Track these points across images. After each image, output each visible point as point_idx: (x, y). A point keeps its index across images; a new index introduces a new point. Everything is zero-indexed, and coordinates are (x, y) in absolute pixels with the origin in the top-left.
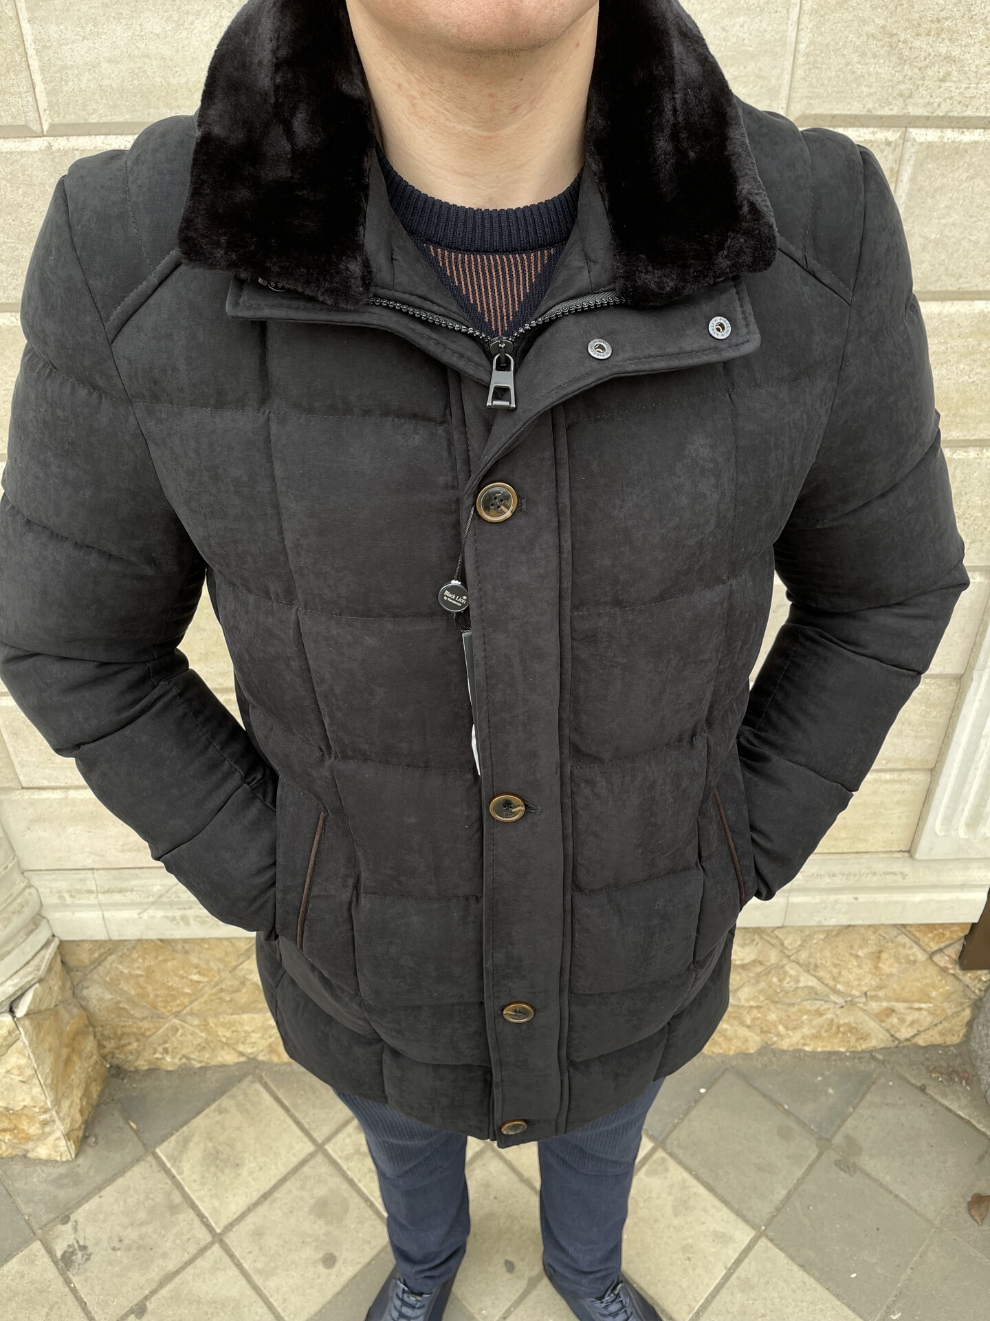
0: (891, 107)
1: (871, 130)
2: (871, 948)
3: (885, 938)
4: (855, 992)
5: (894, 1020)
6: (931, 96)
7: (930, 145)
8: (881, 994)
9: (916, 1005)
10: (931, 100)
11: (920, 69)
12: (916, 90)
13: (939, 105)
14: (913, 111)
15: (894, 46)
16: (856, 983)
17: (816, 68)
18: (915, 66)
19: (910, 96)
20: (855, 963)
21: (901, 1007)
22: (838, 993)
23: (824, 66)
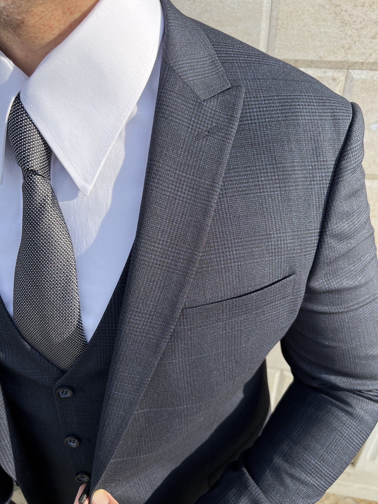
0: (336, 55)
1: (323, 70)
6: (365, 48)
10: (365, 51)
11: (357, 30)
12: (354, 45)
13: (370, 55)
14: (351, 58)
15: (338, 13)
17: (284, 28)
18: (353, 28)
19: (349, 48)
23: (289, 27)
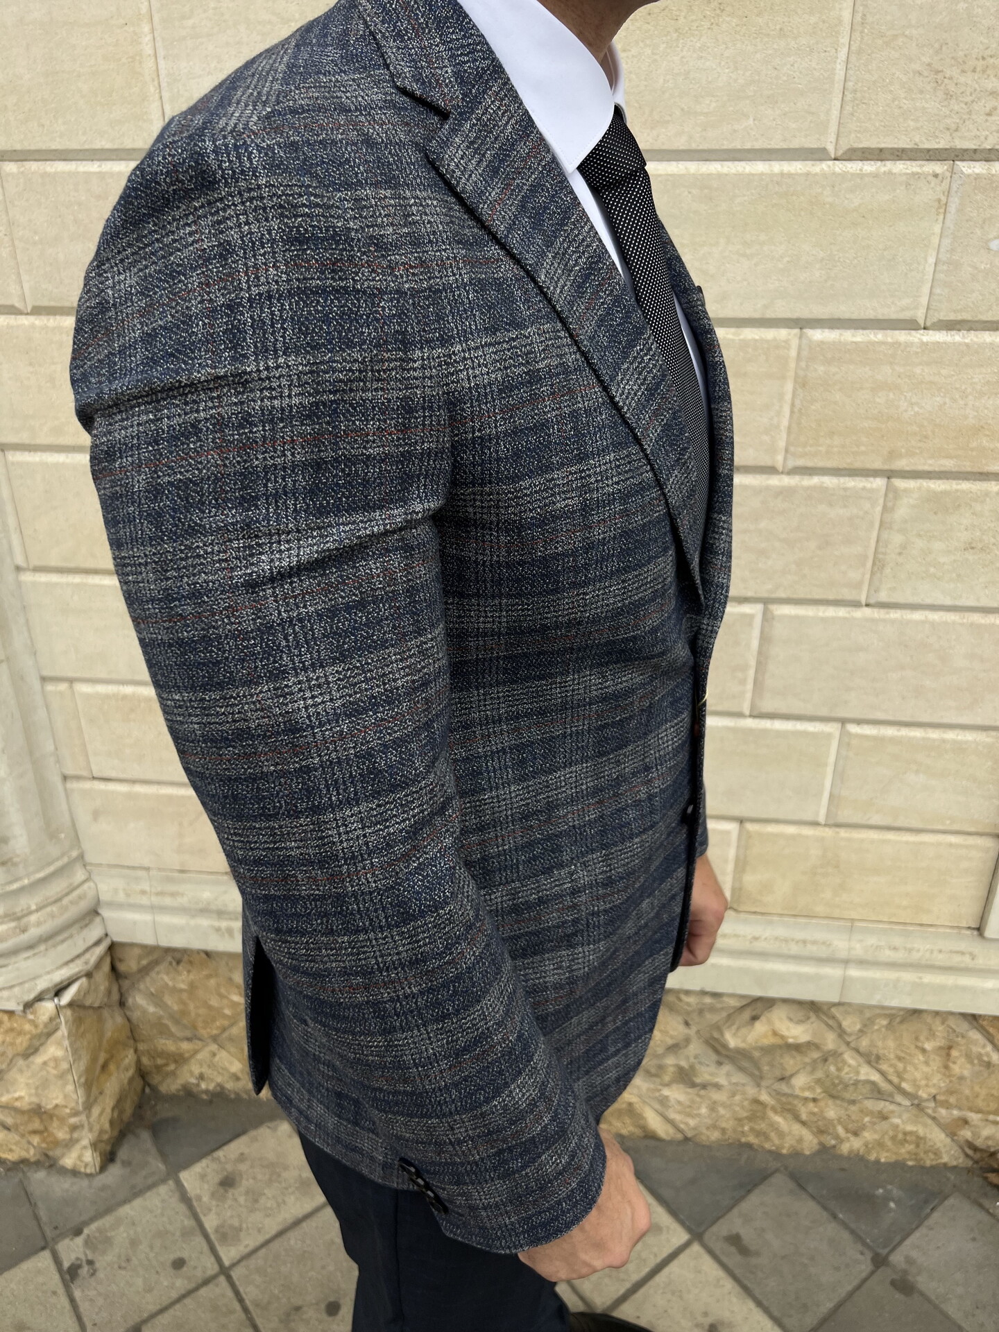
2: (940, 1042)
3: (954, 1031)
4: (923, 1094)
5: (968, 1134)
7: (978, 177)
8: (952, 1099)
9: (991, 1117)
16: (923, 1082)
20: (921, 1058)
21: (974, 1117)
22: (905, 1093)
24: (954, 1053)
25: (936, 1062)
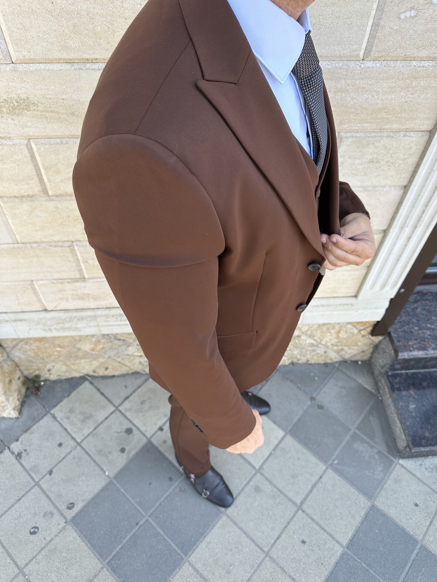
2: (336, 330)
3: (342, 327)
4: (329, 344)
5: (343, 353)
8: (339, 344)
9: (352, 347)
16: (329, 341)
20: (329, 335)
21: (346, 348)
22: (322, 345)
24: (342, 332)
25: (335, 335)
